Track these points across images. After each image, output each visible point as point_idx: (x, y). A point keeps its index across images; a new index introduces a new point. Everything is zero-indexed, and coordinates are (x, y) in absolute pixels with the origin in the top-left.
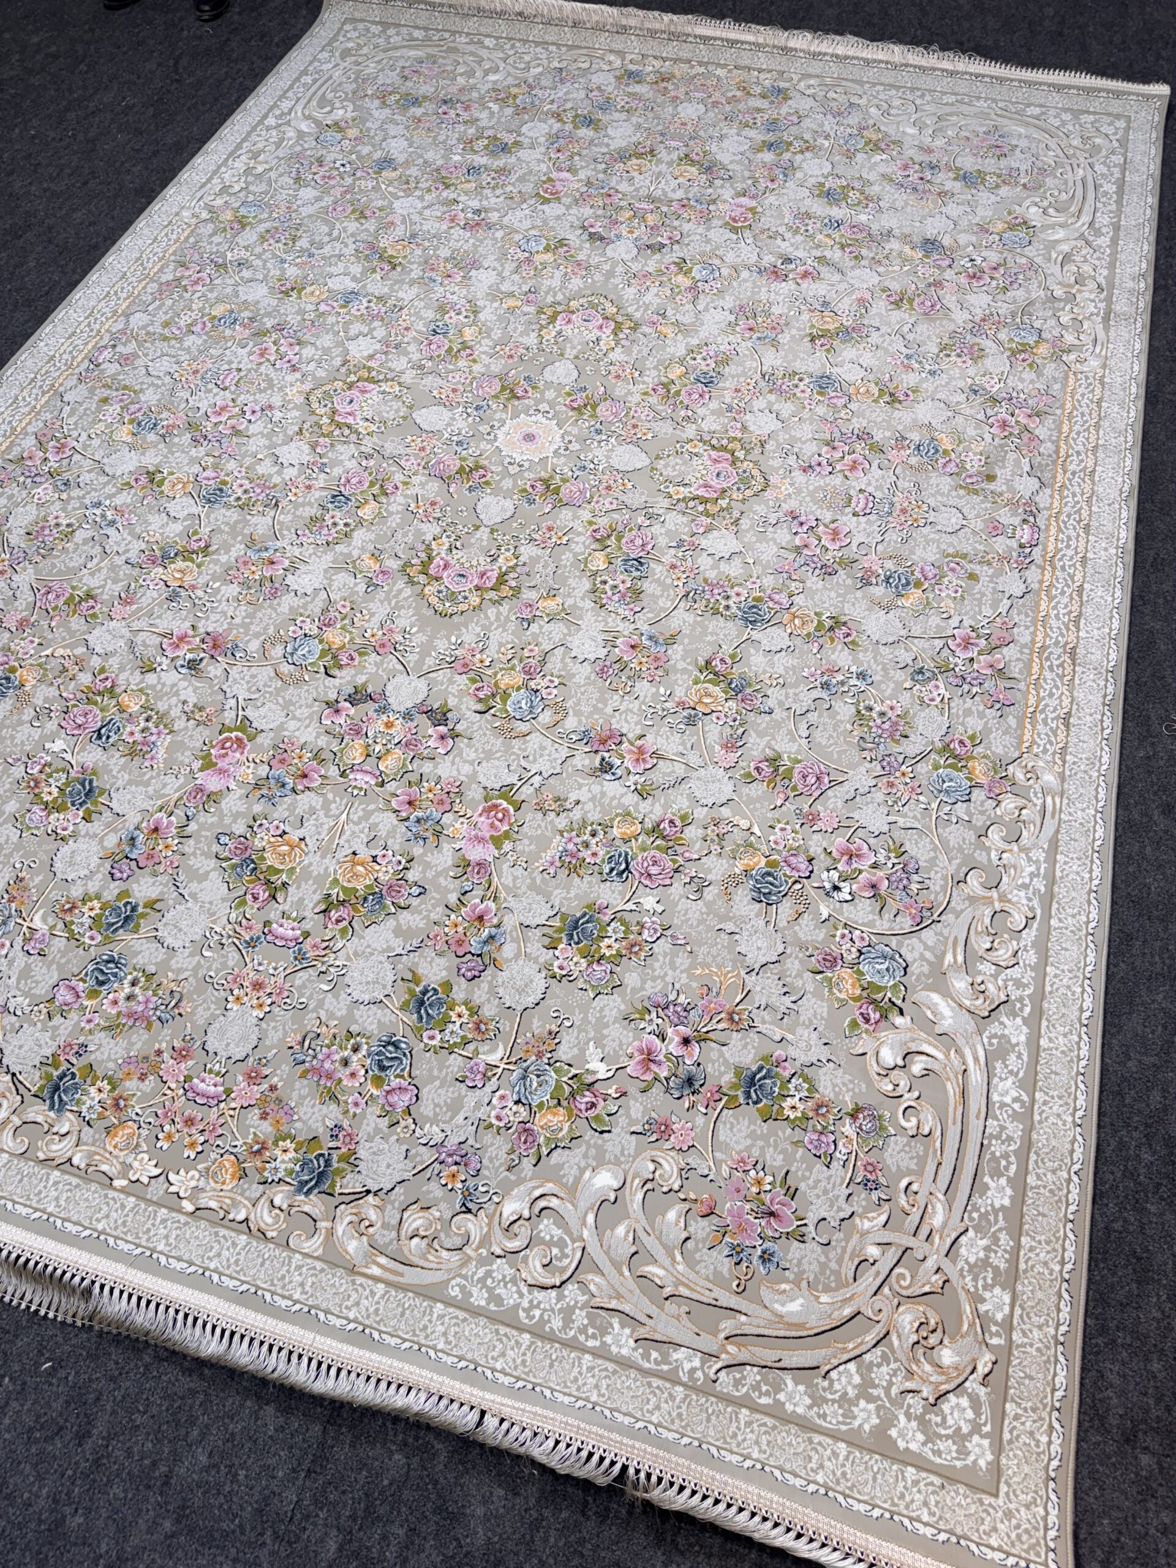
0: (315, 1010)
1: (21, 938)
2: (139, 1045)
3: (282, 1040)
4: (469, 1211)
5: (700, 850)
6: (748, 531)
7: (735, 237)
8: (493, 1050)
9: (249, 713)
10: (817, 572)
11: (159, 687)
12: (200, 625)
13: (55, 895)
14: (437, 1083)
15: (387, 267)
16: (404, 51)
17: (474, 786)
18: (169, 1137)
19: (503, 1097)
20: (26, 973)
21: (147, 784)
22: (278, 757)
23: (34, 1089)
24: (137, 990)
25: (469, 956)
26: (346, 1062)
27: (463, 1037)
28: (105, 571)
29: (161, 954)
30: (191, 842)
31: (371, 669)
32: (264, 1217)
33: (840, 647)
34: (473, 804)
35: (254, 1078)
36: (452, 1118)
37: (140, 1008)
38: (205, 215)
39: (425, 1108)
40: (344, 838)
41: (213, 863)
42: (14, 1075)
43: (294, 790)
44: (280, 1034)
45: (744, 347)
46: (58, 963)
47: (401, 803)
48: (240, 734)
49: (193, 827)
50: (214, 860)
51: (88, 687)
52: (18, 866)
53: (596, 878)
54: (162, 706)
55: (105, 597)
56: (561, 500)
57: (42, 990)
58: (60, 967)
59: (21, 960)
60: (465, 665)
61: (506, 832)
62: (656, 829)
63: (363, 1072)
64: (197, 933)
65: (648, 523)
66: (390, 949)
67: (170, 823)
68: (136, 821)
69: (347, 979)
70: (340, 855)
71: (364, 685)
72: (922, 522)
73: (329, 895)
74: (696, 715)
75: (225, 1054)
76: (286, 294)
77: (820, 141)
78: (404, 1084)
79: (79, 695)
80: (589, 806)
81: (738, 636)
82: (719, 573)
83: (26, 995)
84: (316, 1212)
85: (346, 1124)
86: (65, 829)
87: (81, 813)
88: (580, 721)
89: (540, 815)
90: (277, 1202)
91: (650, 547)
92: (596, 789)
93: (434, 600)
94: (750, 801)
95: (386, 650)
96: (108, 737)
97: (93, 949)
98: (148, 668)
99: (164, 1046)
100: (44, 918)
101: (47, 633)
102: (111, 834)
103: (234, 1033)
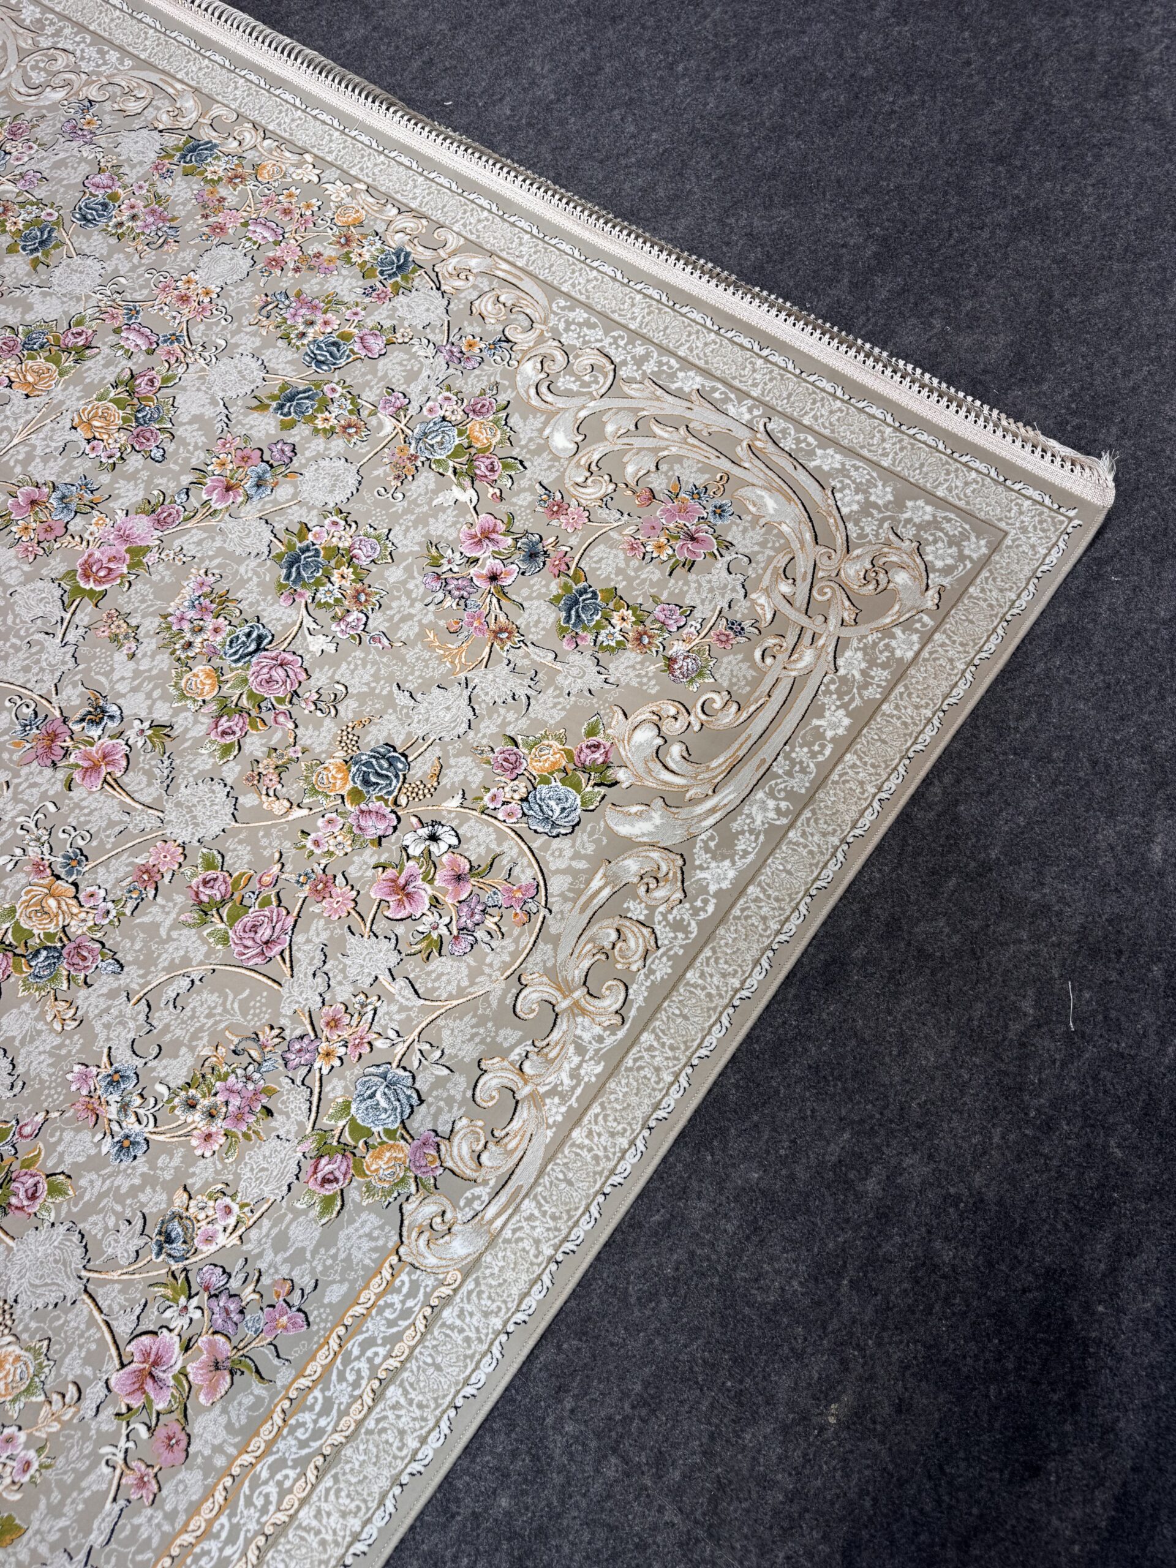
0: (141, 264)
1: (409, 413)
2: (314, 281)
4: (90, 101)
9: (58, 613)
11: (156, 694)
12: (62, 786)
13: (364, 448)
14: (66, 182)
18: (310, 206)
19: (18, 159)
20: (412, 376)
21: (220, 551)
22: (51, 537)
23: (422, 272)
24: (301, 328)
26: (134, 218)
27: (23, 208)
29: (267, 354)
30: (194, 462)
32: (250, 137)
35: (220, 228)
36: (67, 157)
37: (303, 311)
39: (86, 169)
41: (179, 432)
42: (438, 289)
43: (54, 489)
44: (181, 255)
46: (375, 375)
48: (82, 584)
49: (186, 480)
50: (177, 434)
51: (254, 726)
52: (399, 495)
54: (164, 661)
57: (396, 355)
58: (374, 372)
59: (414, 390)
63: (123, 207)
64: (225, 364)
66: (46, 295)
67: (210, 492)
68: (248, 507)
69: (99, 281)
70: (44, 399)
73: (76, 361)
75: (237, 252)
78: (92, 189)
79: (269, 716)
83: (414, 356)
84: (207, 129)
85: (156, 177)
86: (335, 523)
87: (310, 537)
90: (235, 143)
96: (248, 635)
97: (336, 380)
98: (161, 730)
99: (290, 274)
100: (381, 425)
101: (290, 853)
102: (281, 500)
103: (222, 268)
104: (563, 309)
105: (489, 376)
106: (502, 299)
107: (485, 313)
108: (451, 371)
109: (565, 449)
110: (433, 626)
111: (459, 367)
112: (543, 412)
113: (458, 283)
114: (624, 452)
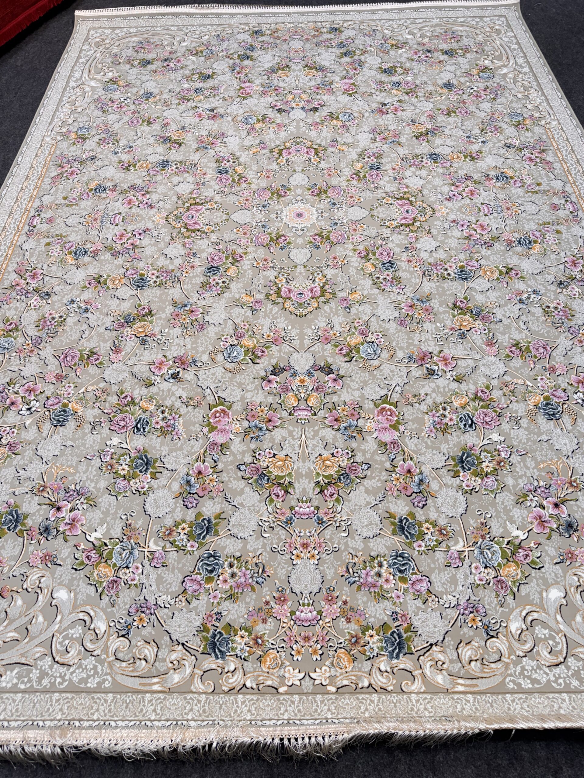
0: (345, 550)
1: (147, 559)
2: (253, 603)
3: (336, 573)
4: (492, 637)
5: (505, 403)
6: (437, 235)
7: (352, 98)
8: (457, 543)
9: (220, 394)
10: (484, 246)
11: (161, 393)
12: (167, 355)
13: (156, 528)
14: (436, 571)
15: (177, 146)
16: (129, 39)
17: (366, 401)
18: (299, 652)
19: (476, 568)
20: (160, 580)
21: (181, 449)
22: (249, 414)
23: (201, 650)
24: (235, 569)
25: (414, 495)
26: (379, 575)
27: (436, 541)
28: (95, 338)
29: (239, 544)
30: (224, 474)
31: (277, 354)
32: (380, 680)
33: (516, 281)
34: (370, 411)
35: (330, 600)
36: (455, 588)
37: (243, 580)
38: (59, 138)
39: (438, 587)
40: (310, 449)
41: (243, 483)
42: (183, 644)
43: (268, 430)
44: (333, 570)
45: (385, 147)
46: (178, 568)
47: (330, 422)
48: (222, 407)
49: (220, 466)
50: (243, 481)
51: (118, 404)
52: (124, 517)
53: (459, 433)
54: (168, 403)
55: (103, 352)
56: (333, 243)
57: (176, 587)
58: (180, 570)
59: (153, 574)
60: (327, 339)
61: (397, 421)
62: (476, 397)
63: (392, 577)
64: (253, 525)
65: (384, 243)
66: (368, 503)
67: (206, 467)
68: (185, 471)
69: (354, 527)
70: (313, 458)
71: (277, 363)
72: (520, 212)
73: (318, 482)
74: (463, 333)
75: (308, 592)
76: (127, 169)
77: (369, 48)
78: (419, 577)
79: (114, 409)
80: (434, 395)
81: (462, 288)
82: (435, 259)
83: (167, 593)
84: (409, 667)
85: (398, 610)
86: (143, 488)
87: (149, 476)
88: (404, 352)
89: (410, 407)
90: (383, 668)
91: (392, 254)
92: (432, 385)
93: (292, 309)
94: (517, 370)
95: (279, 342)
96: (144, 429)
97: (195, 553)
98: (149, 384)
99: (268, 598)
100: (156, 543)
101: (77, 380)
102: (174, 483)
103: (306, 578)
104: (104, 681)
105: (120, 608)
106: (143, 662)
107: (147, 646)
108: (142, 598)
109: (58, 591)
110: (74, 474)
111: (139, 602)
112: (81, 605)
113: (174, 656)
114: (27, 610)
